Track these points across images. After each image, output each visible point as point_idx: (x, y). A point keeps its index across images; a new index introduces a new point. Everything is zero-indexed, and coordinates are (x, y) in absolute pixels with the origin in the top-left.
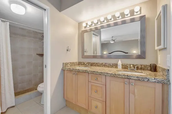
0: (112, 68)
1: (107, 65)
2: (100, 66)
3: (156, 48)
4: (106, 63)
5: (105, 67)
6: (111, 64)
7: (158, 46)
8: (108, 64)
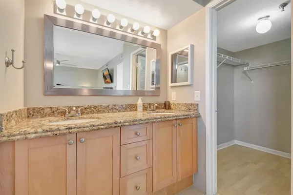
0: (125, 111)
1: (117, 108)
2: (104, 112)
3: (170, 84)
4: (115, 105)
5: (113, 112)
6: (124, 106)
7: (172, 82)
8: (119, 105)
